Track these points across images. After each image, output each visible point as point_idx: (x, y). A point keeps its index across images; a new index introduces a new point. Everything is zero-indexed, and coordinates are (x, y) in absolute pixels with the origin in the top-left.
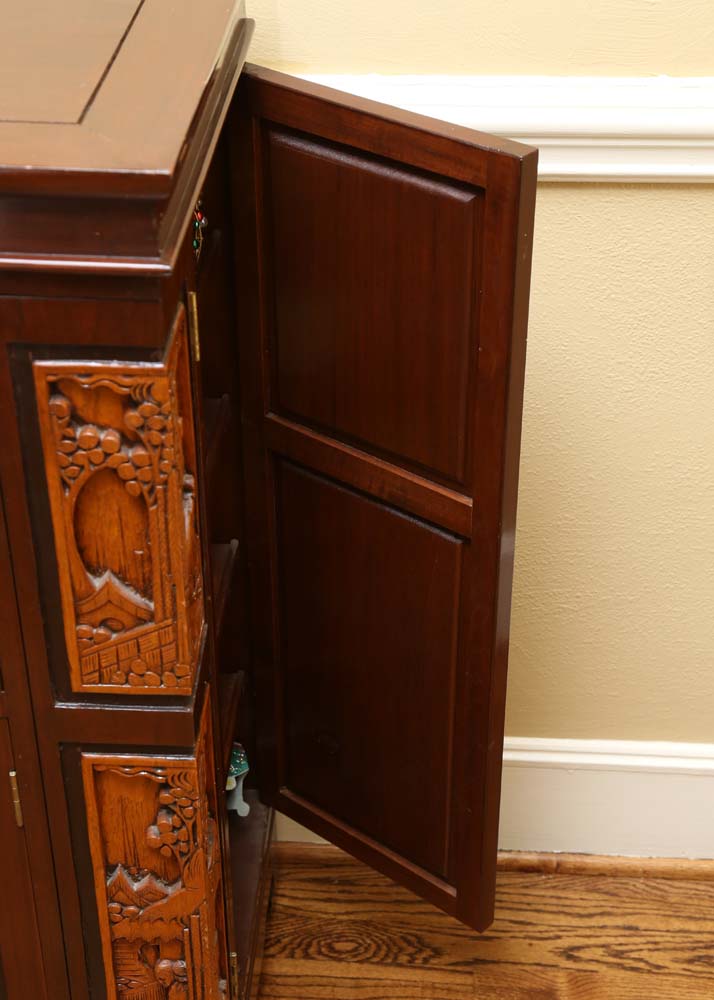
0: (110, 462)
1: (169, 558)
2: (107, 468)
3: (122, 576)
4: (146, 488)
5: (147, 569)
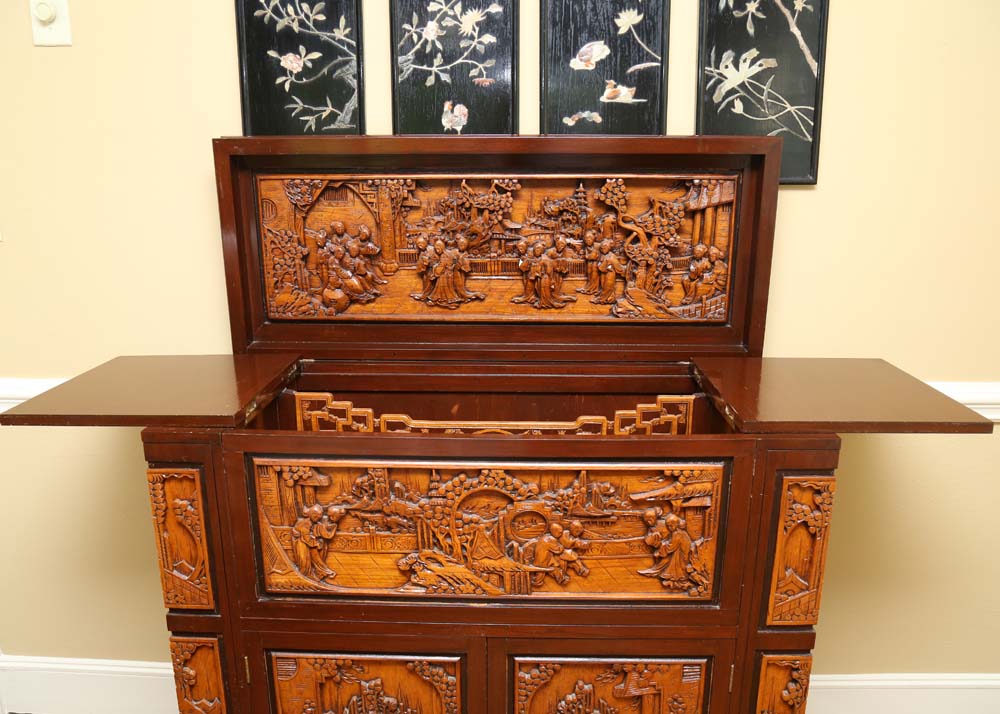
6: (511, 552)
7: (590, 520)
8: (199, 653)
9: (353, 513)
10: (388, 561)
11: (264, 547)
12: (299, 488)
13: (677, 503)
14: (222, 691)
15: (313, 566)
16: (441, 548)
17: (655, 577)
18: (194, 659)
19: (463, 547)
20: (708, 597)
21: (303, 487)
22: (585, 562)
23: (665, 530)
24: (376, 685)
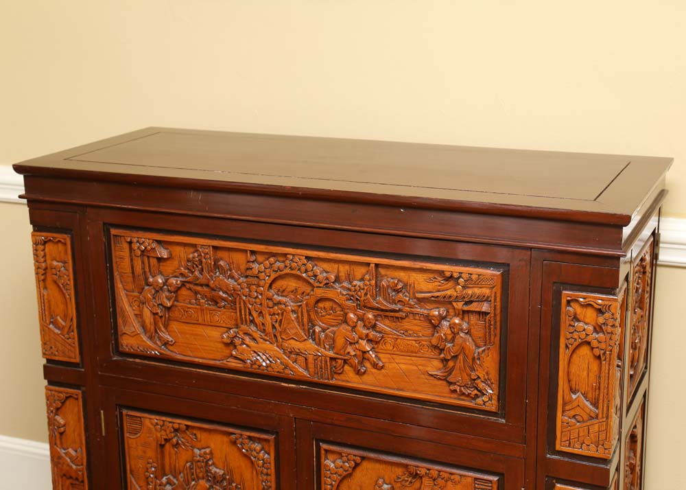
0: (588, 339)
1: (608, 387)
2: (586, 341)
3: (585, 395)
4: (602, 352)
5: (597, 393)
6: (313, 336)
7: (382, 313)
8: (68, 402)
9: (188, 285)
10: (215, 333)
11: (118, 310)
12: (146, 259)
13: (459, 305)
14: (84, 442)
15: (156, 331)
16: (256, 325)
17: (443, 380)
18: (63, 408)
19: (274, 327)
20: (494, 409)
21: (148, 257)
22: (380, 355)
23: (449, 332)
24: (205, 453)
